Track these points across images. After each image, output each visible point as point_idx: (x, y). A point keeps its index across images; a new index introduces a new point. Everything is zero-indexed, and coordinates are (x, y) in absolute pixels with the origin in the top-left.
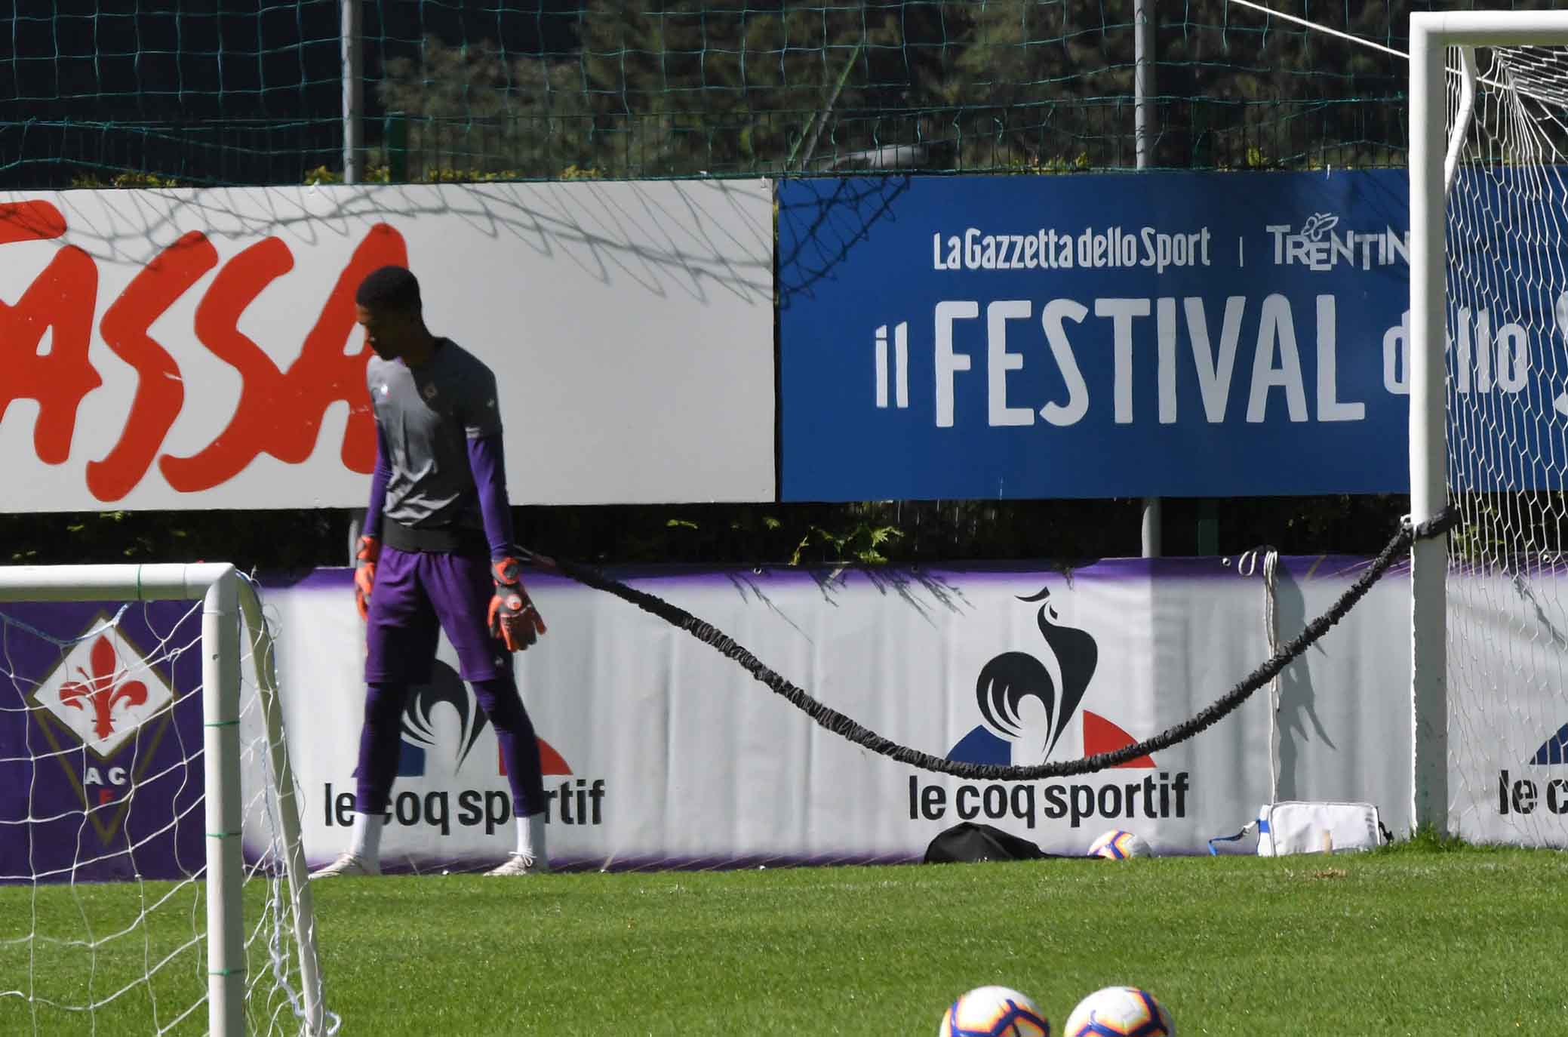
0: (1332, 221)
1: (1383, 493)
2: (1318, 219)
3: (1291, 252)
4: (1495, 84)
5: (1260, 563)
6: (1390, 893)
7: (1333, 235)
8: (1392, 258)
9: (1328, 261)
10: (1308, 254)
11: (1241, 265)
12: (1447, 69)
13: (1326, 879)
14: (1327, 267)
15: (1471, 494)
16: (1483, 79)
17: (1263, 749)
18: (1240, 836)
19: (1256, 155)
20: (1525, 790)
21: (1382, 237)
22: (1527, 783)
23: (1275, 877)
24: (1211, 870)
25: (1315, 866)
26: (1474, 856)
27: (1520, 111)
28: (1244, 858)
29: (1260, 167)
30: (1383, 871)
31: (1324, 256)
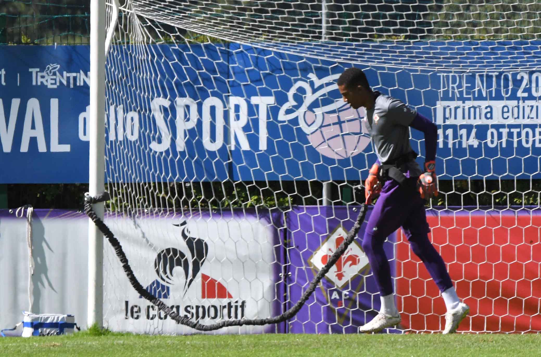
0: (57, 67)
1: (77, 183)
2: (51, 66)
3: (40, 80)
4: (126, 10)
5: (25, 212)
6: (78, 353)
7: (57, 73)
8: (82, 84)
9: (55, 84)
10: (47, 81)
11: (18, 85)
12: (106, 3)
13: (52, 347)
14: (55, 87)
15: (122, 184)
16: (122, 8)
17: (26, 291)
18: (15, 329)
19: (26, 39)
20: (135, 309)
21: (78, 74)
22: (136, 306)
23: (30, 346)
24: (3, 343)
25: (47, 342)
26: (114, 337)
27: (137, 22)
28: (17, 338)
29: (27, 43)
30: (75, 343)
31: (53, 82)
